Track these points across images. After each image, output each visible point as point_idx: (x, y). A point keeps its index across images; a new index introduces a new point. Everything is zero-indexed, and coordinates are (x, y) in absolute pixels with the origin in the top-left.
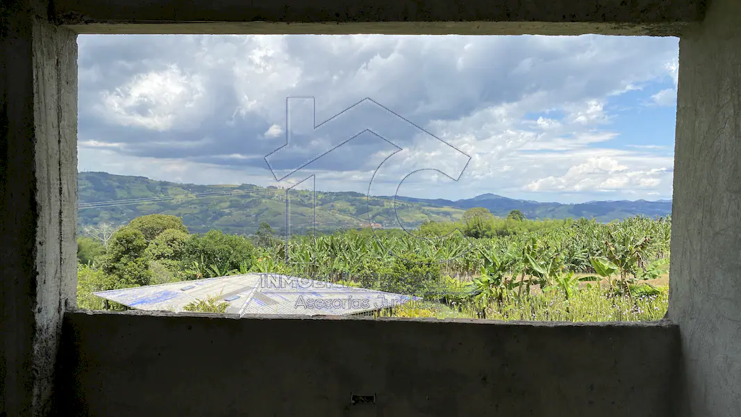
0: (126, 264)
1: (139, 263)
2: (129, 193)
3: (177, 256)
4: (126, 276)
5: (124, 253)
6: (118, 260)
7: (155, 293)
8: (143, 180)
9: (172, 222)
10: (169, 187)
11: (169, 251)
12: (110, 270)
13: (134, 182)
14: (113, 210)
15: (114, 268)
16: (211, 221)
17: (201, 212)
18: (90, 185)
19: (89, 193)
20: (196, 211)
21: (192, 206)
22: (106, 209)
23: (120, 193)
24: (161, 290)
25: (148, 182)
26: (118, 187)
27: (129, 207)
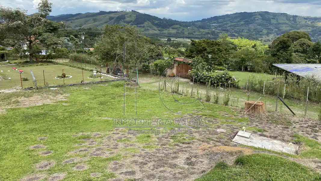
0: (282, 53)
1: (288, 53)
2: (277, 21)
3: (304, 52)
4: (281, 59)
5: (282, 48)
6: (278, 51)
7: (301, 68)
8: (285, 15)
9: (304, 35)
10: (297, 18)
11: (301, 49)
12: (274, 55)
13: (280, 16)
14: (269, 29)
15: (276, 54)
16: (317, 36)
17: (312, 31)
18: (260, 17)
19: (259, 21)
20: (309, 30)
21: (308, 28)
22: (265, 29)
23: (273, 21)
24: (304, 66)
25: (287, 16)
26: (272, 18)
27: (276, 28)
